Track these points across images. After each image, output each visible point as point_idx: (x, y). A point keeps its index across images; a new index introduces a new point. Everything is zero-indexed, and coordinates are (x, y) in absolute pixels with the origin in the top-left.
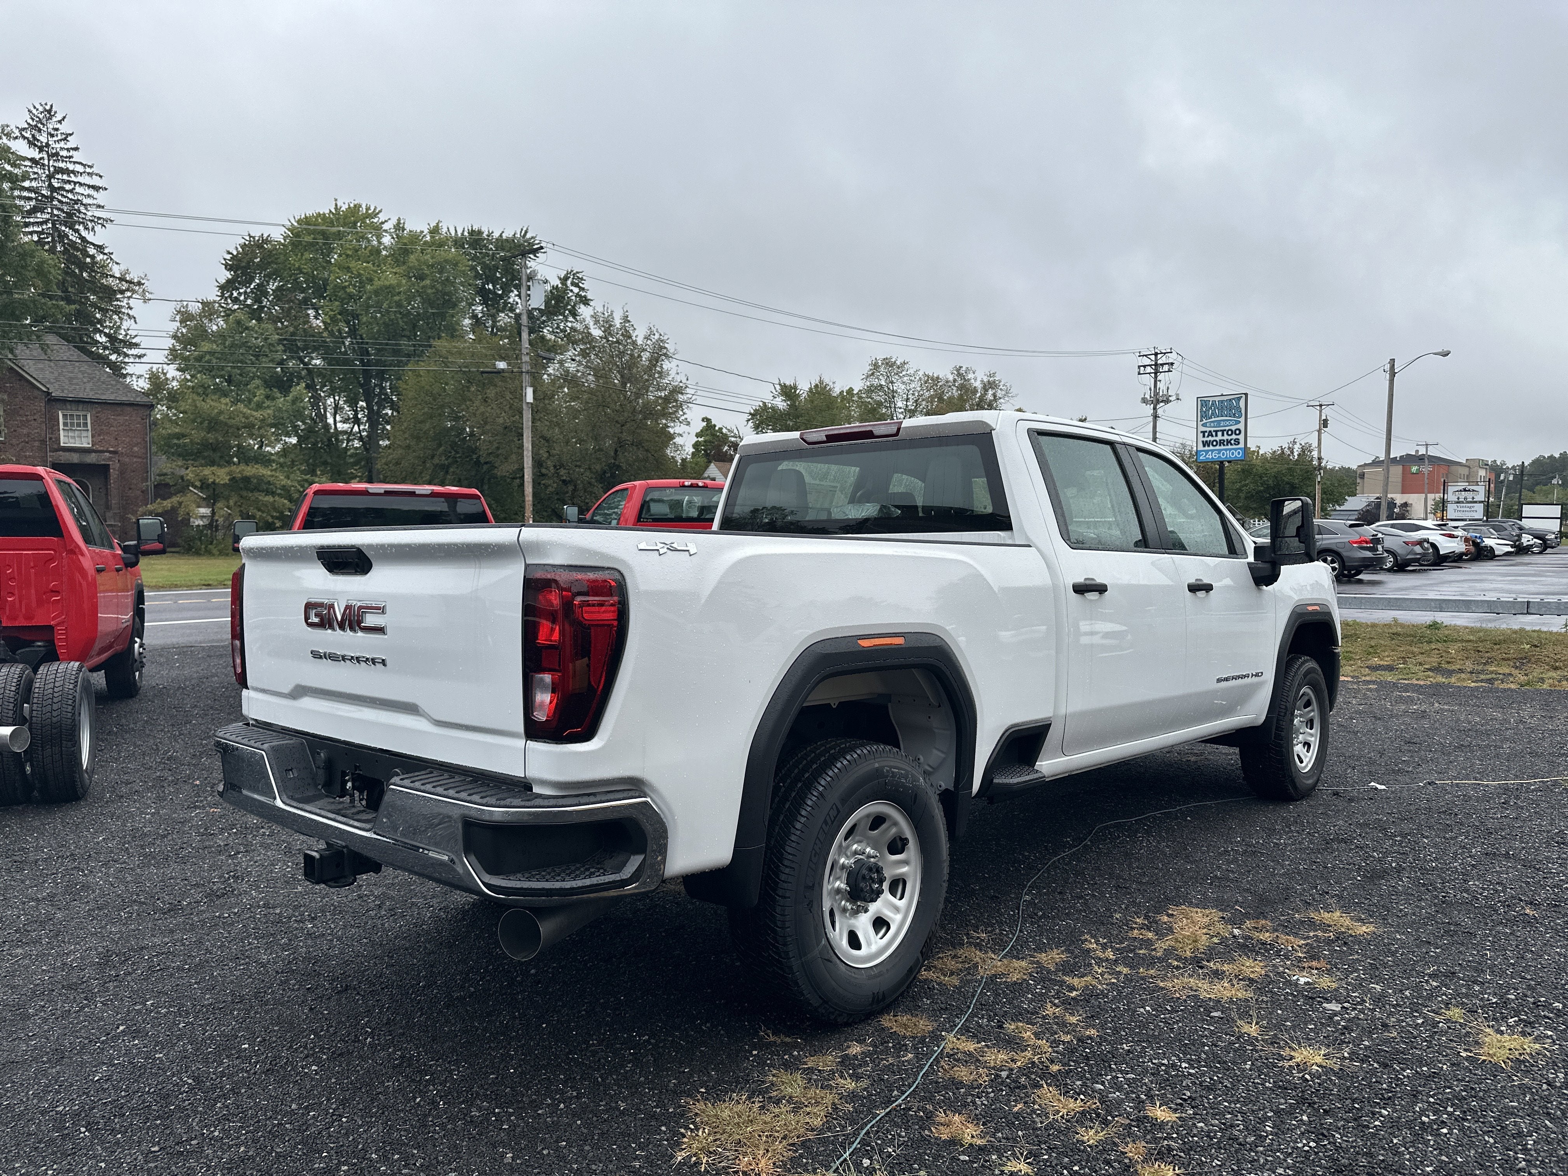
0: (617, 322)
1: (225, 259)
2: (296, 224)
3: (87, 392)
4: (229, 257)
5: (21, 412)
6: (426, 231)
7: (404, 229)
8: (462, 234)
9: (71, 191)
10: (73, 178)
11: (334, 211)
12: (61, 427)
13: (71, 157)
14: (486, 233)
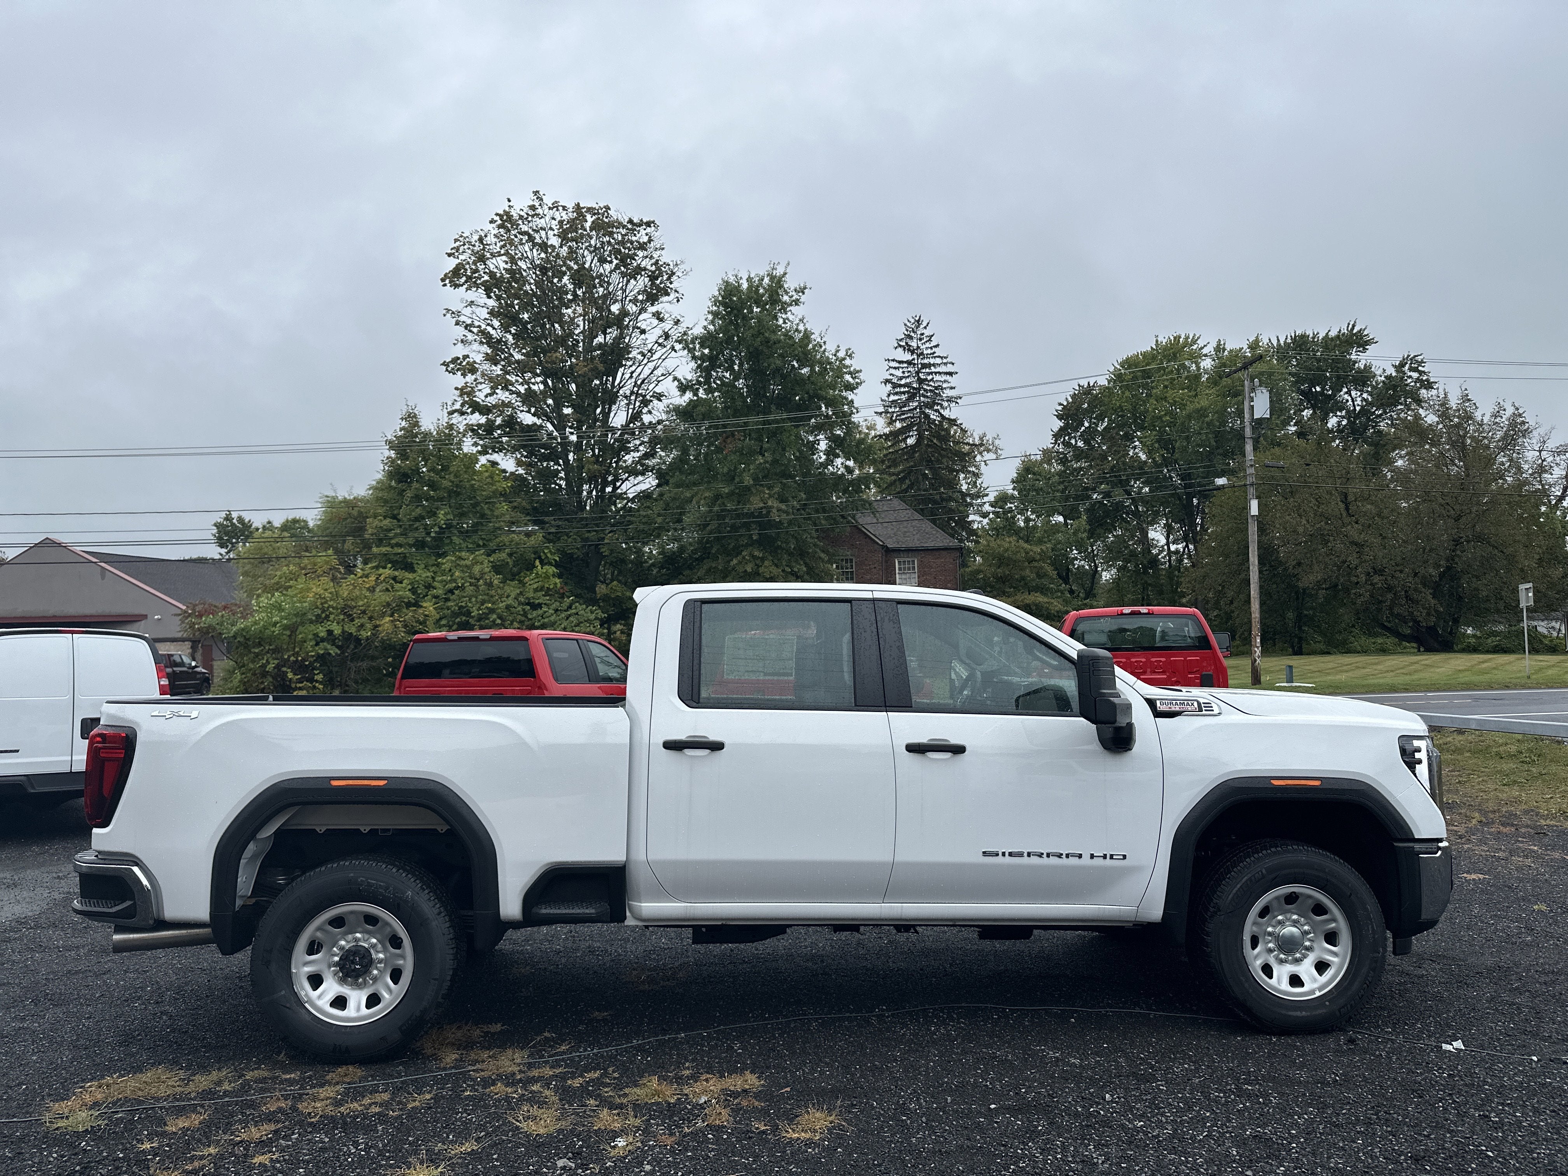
0: (1454, 403)
1: (1057, 411)
2: (1118, 367)
3: (915, 543)
4: (1060, 408)
5: (866, 562)
6: (1246, 347)
7: (1224, 350)
8: (1285, 342)
9: (932, 380)
10: (933, 369)
11: (1154, 347)
12: (897, 571)
13: (934, 353)
14: (1311, 335)
